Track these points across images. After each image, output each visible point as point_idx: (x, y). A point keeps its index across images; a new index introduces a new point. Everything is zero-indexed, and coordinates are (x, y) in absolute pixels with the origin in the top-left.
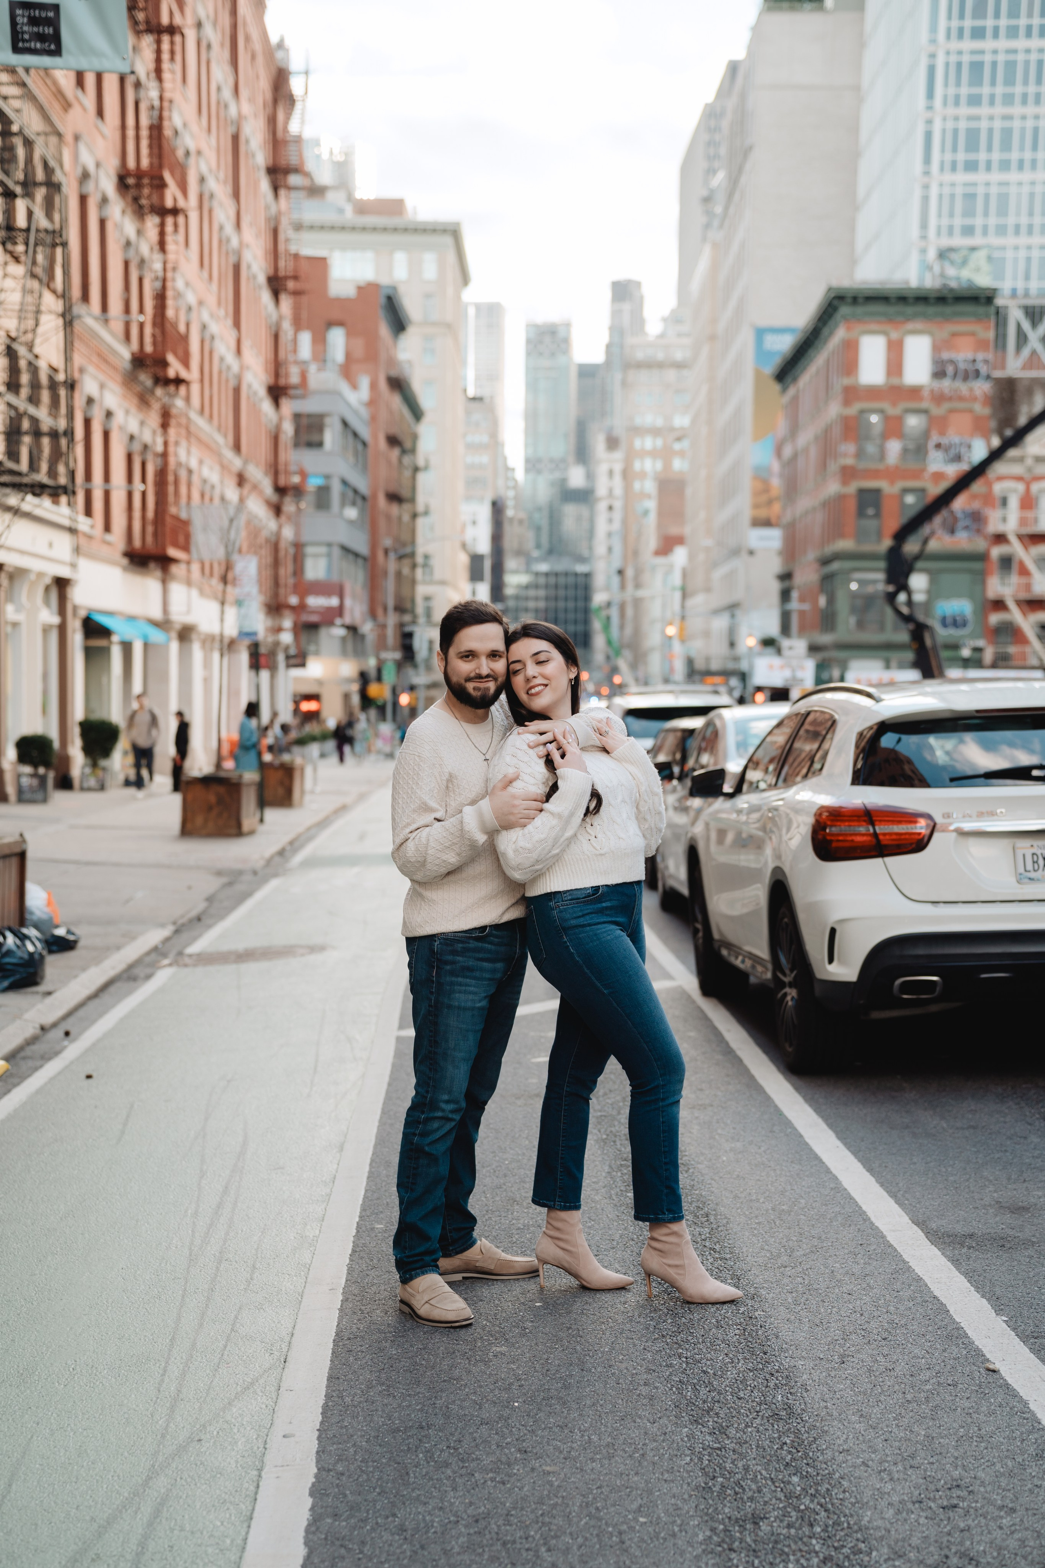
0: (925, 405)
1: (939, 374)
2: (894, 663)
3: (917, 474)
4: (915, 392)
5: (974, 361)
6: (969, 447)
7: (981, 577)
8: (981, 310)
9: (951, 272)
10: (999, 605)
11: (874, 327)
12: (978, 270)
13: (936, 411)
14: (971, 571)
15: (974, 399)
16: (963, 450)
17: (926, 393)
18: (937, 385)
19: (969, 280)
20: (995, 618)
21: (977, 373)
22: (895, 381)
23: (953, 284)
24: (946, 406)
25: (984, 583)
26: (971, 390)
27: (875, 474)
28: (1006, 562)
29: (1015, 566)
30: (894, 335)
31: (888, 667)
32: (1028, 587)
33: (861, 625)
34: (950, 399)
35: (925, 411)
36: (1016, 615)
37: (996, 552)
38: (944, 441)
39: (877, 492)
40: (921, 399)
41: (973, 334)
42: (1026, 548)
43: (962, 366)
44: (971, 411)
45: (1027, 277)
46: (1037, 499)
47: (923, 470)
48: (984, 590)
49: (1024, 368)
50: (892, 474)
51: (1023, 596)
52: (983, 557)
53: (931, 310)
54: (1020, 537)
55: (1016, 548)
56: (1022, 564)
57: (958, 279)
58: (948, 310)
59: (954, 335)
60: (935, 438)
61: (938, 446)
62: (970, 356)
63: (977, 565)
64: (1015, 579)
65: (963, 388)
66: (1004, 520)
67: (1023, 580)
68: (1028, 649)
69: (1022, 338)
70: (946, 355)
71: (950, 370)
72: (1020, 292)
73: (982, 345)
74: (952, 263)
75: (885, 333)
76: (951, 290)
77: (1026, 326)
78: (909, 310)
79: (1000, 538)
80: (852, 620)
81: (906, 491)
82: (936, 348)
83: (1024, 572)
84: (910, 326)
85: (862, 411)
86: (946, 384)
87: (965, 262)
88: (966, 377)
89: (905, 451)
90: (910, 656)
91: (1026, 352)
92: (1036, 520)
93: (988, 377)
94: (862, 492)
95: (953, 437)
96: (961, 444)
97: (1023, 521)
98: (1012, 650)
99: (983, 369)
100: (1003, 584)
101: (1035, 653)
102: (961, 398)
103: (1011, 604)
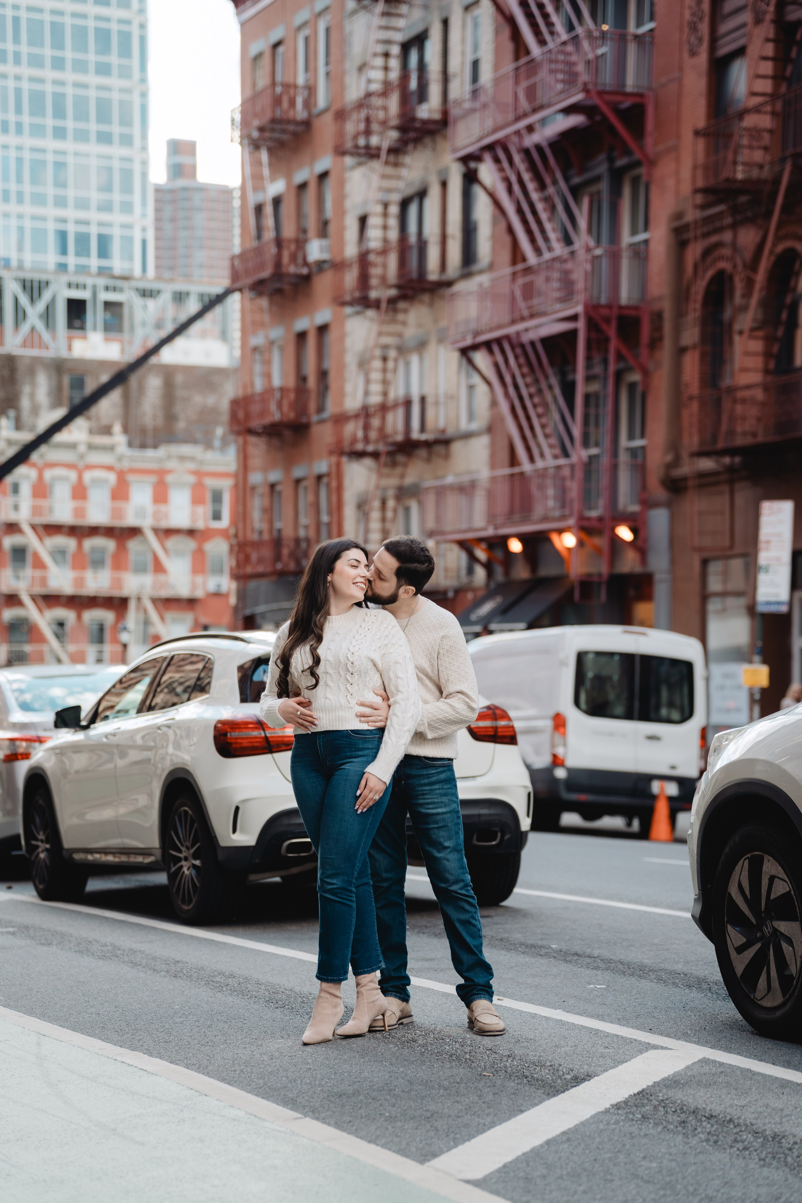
10: (13, 600)
20: (9, 614)
28: (19, 553)
29: (29, 558)
32: (44, 581)
36: (31, 611)
37: (8, 542)
42: (41, 539)
45: (20, 248)
46: (51, 486)
49: (24, 345)
51: (38, 590)
54: (34, 527)
55: (30, 539)
56: (36, 555)
64: (28, 572)
66: (16, 508)
67: (38, 573)
68: (45, 648)
69: (20, 315)
72: (14, 263)
77: (24, 300)
79: (12, 528)
83: (39, 564)
91: (25, 328)
92: (51, 510)
97: (36, 510)
98: (28, 648)
100: (17, 577)
101: (52, 651)
103: (26, 599)
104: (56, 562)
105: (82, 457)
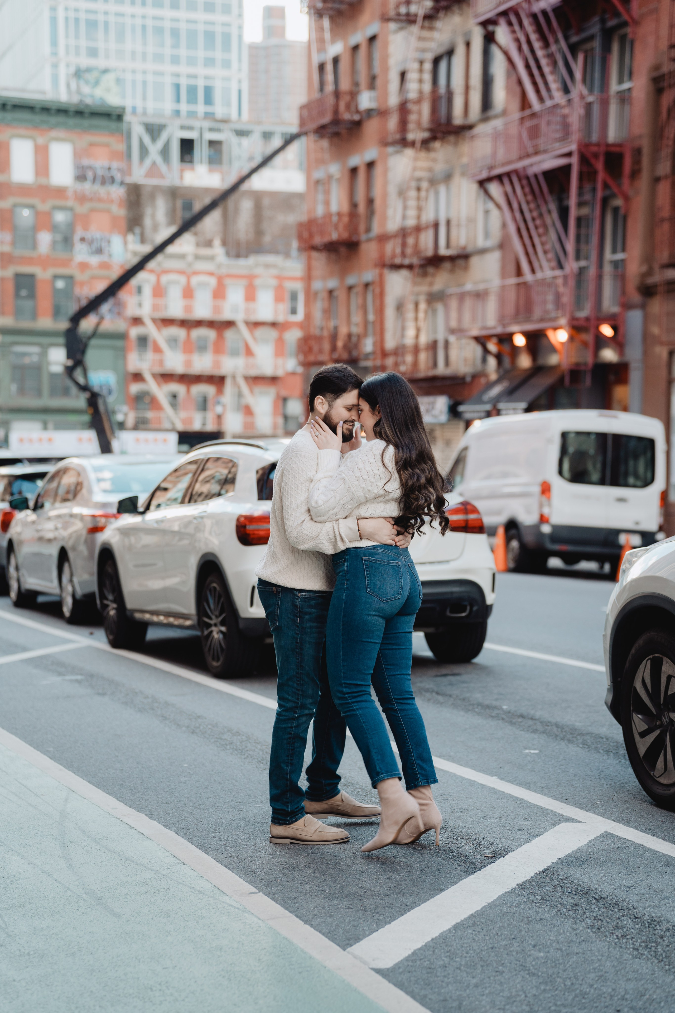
0: (70, 203)
1: (81, 177)
2: (50, 425)
3: (66, 263)
4: (60, 192)
5: (109, 169)
6: (109, 242)
7: (122, 353)
8: (113, 125)
9: (86, 90)
10: (138, 377)
11: (22, 132)
12: (108, 90)
13: (81, 209)
14: (114, 348)
15: (112, 201)
16: (104, 245)
17: (70, 193)
18: (79, 187)
19: (101, 99)
20: (135, 388)
21: (113, 180)
22: (43, 181)
23: (88, 101)
24: (88, 206)
25: (124, 358)
26: (108, 193)
27: (30, 261)
28: (143, 341)
29: (150, 345)
30: (41, 141)
31: (45, 428)
32: (161, 362)
33: (22, 391)
34: (91, 200)
35: (71, 209)
36: (152, 386)
37: (134, 332)
38: (88, 236)
39: (32, 276)
40: (66, 198)
41: (107, 145)
42: (159, 330)
43: (100, 172)
44: (108, 211)
45: (144, 98)
47: (71, 260)
48: (125, 364)
49: (146, 176)
50: (45, 262)
51: (158, 370)
52: (123, 336)
53: (72, 121)
54: (154, 320)
55: (151, 329)
56: (155, 343)
57: (92, 96)
58: (86, 122)
59: (92, 145)
60: (79, 233)
61: (83, 240)
62: (106, 164)
63: (119, 343)
64: (150, 355)
65: (102, 191)
66: (140, 305)
67: (157, 356)
69: (143, 150)
70: (86, 162)
71: (90, 175)
72: (139, 110)
73: (115, 155)
74: (87, 82)
75: (32, 138)
76: (87, 106)
77: (146, 140)
78: (53, 120)
79: (137, 321)
80: (14, 388)
81: (56, 277)
82: (77, 155)
83: (157, 349)
84: (54, 133)
85: (15, 206)
86: (87, 187)
87: (97, 83)
88: (103, 183)
89: (54, 243)
90: (86, 418)
91: (147, 162)
92: (166, 307)
93: (122, 183)
94: (18, 276)
95: (94, 233)
96: (102, 239)
97: (155, 307)
98: (150, 415)
99: (118, 177)
100: (141, 360)
102: (100, 200)
103: (148, 377)
104: (170, 347)
105: (190, 265)
